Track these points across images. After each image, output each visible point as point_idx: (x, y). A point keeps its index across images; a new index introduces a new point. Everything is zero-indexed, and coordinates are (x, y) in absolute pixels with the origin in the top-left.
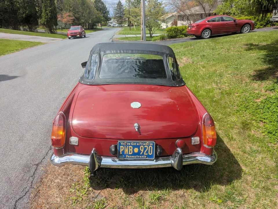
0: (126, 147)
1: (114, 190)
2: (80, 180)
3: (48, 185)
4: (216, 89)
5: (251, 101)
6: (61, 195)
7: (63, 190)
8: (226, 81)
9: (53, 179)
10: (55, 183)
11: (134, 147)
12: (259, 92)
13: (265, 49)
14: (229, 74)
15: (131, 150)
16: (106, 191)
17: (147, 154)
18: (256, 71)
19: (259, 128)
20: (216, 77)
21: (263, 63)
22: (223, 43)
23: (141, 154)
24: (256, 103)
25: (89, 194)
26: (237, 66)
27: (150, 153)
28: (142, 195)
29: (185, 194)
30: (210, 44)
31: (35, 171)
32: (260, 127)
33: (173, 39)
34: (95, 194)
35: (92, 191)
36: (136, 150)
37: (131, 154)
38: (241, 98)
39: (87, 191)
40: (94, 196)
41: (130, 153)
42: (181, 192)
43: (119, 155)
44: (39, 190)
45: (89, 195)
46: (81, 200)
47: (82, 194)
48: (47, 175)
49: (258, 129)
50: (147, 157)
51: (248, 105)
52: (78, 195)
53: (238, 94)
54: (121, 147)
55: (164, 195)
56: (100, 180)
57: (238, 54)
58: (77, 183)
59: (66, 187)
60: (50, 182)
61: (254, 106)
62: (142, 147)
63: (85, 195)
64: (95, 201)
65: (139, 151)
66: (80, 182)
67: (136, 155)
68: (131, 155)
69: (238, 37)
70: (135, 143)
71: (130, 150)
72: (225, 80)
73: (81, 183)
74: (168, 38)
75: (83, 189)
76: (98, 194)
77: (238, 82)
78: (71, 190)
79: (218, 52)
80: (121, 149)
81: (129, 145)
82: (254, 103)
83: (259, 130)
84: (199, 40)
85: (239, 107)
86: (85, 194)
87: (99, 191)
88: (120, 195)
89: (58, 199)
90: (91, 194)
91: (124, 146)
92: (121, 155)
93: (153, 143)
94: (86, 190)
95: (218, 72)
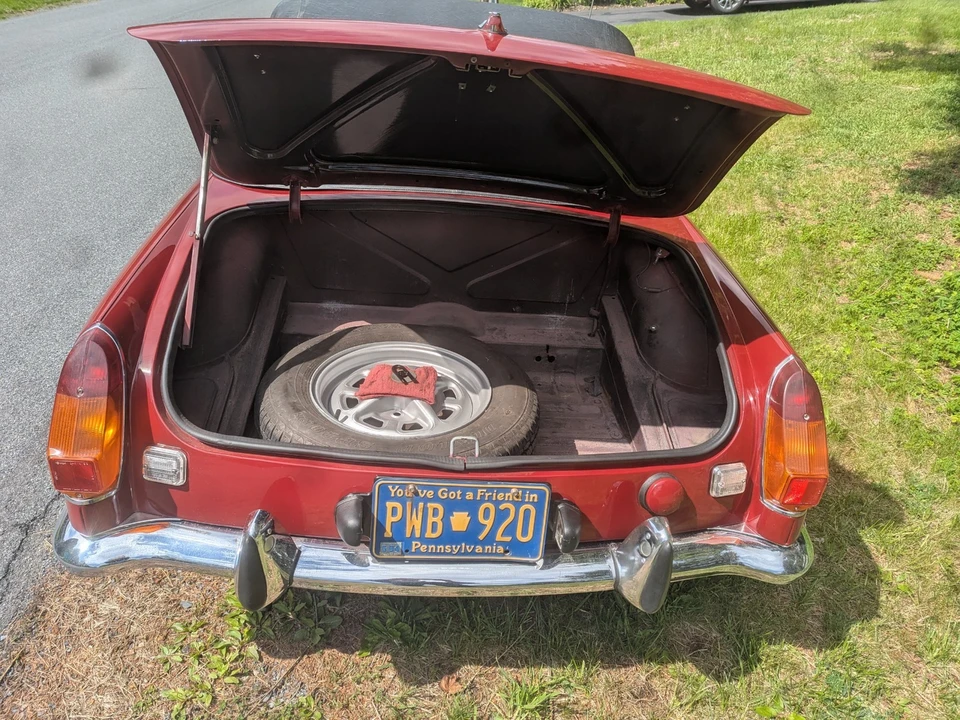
0: (414, 506)
1: (356, 657)
2: (208, 605)
3: (66, 627)
4: (769, 221)
5: (905, 278)
6: (118, 676)
7: (131, 652)
8: (807, 187)
9: (90, 597)
10: (97, 617)
11: (451, 507)
12: (934, 242)
13: (952, 69)
14: (817, 162)
15: (435, 519)
16: (319, 662)
17: (509, 539)
18: (919, 155)
19: (934, 388)
20: (769, 169)
21: (949, 124)
22: (792, 35)
23: (481, 537)
24: (922, 284)
25: (245, 675)
26: (847, 132)
27: (525, 533)
28: (472, 686)
29: (656, 682)
30: (744, 37)
31: (14, 557)
32: (941, 388)
33: (600, 7)
34: (271, 676)
35: (261, 659)
36: (460, 521)
37: (434, 536)
38: (863, 262)
39: (236, 660)
40: (266, 683)
41: (429, 534)
42: (636, 675)
43: (381, 538)
44: (23, 654)
45: (244, 678)
46: (207, 704)
47: (213, 676)
48: (64, 577)
49: (932, 395)
50: (506, 552)
51: (893, 292)
52: (197, 678)
53: (854, 244)
54: (390, 505)
55: (569, 686)
56: (298, 608)
57: (852, 83)
58: (194, 620)
59: (147, 639)
60: (75, 615)
61: (914, 297)
62: (487, 510)
63: (228, 680)
64: (268, 707)
65: (475, 527)
66: (208, 614)
67: (458, 543)
68: (436, 541)
69: (846, 14)
70: (455, 489)
71: (431, 519)
72: (804, 186)
73: (214, 620)
74: (582, 4)
75: (222, 648)
76: (284, 673)
77: (852, 196)
78: (167, 652)
79: (774, 69)
80: (391, 514)
81: (426, 500)
82: (916, 285)
83: (937, 398)
84: (701, 19)
85: (857, 298)
86: (228, 673)
87: (287, 661)
88: (381, 685)
89: (108, 698)
90: (255, 673)
91: (402, 500)
92: (391, 540)
93: (541, 494)
94: (233, 656)
95: (774, 149)
